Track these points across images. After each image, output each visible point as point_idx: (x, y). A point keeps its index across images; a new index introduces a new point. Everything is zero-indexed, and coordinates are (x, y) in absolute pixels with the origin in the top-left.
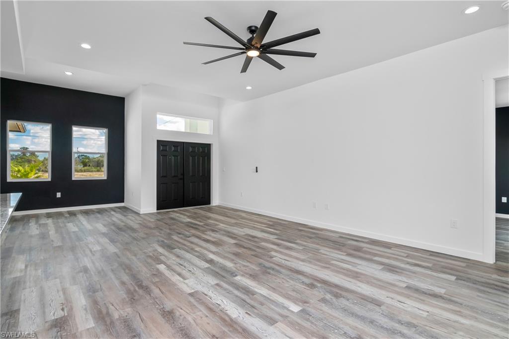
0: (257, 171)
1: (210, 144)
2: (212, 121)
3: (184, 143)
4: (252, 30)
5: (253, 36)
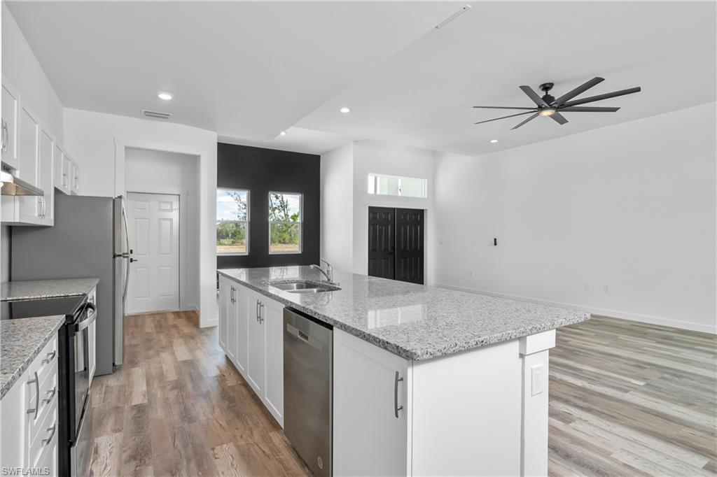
0: (495, 244)
1: (423, 211)
2: (426, 181)
3: (394, 209)
4: (546, 87)
5: (547, 93)
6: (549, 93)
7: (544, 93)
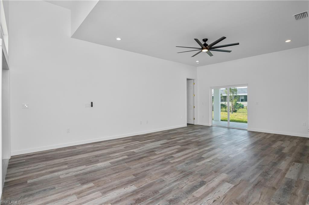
0: (92, 106)
4: (205, 40)
5: (205, 43)
6: (206, 43)
7: (204, 43)
